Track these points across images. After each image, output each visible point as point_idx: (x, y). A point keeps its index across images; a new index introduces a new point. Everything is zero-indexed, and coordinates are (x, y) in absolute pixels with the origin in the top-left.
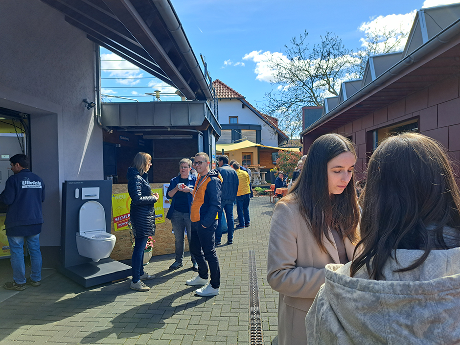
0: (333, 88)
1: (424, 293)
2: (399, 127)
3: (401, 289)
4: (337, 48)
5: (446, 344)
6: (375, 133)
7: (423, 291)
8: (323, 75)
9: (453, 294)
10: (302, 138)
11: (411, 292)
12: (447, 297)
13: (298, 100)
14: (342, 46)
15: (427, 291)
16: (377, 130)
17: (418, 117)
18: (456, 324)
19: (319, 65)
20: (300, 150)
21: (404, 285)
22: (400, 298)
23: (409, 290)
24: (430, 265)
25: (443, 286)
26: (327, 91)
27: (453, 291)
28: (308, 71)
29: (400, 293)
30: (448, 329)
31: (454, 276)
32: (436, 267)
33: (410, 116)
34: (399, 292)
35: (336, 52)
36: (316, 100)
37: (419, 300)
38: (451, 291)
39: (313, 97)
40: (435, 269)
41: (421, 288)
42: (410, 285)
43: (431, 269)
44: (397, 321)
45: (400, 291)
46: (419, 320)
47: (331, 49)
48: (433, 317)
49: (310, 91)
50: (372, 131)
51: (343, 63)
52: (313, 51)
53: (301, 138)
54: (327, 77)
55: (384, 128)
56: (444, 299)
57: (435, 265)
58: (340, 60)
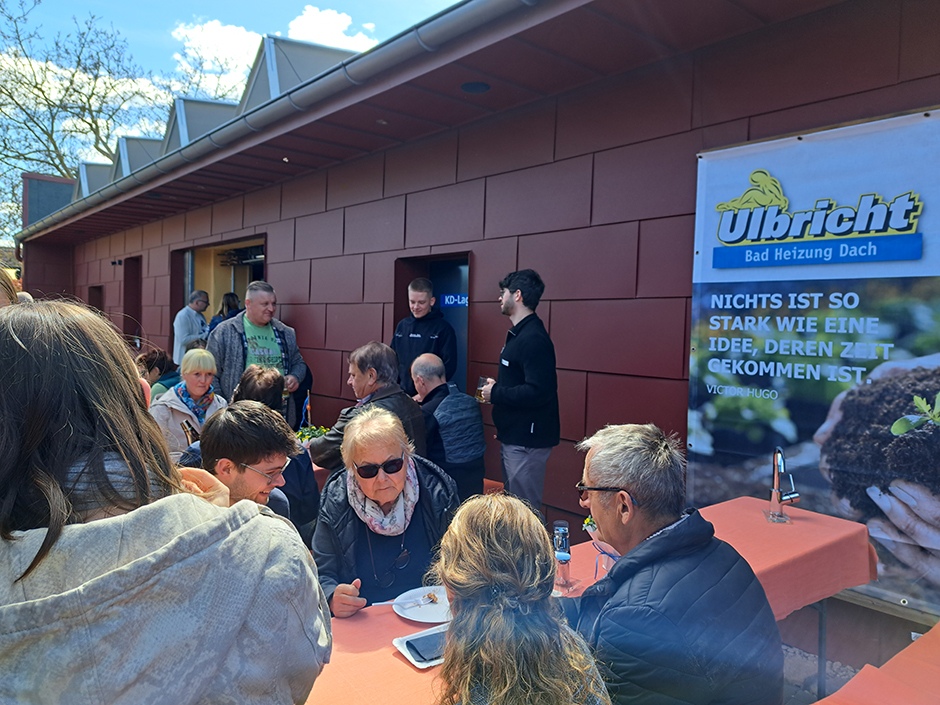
0: (105, 144)
1: (65, 615)
2: (235, 250)
3: (16, 620)
4: (116, 58)
5: (103, 703)
6: (188, 256)
7: (63, 612)
8: (83, 109)
9: (122, 601)
10: (21, 246)
11: (37, 622)
12: (110, 611)
13: (10, 154)
14: (127, 55)
15: (69, 612)
16: (193, 249)
17: (264, 235)
18: (125, 656)
19: (72, 82)
20: (18, 273)
21: (24, 609)
22: (13, 640)
23: (33, 618)
24: (88, 553)
25: (102, 593)
26: (92, 147)
27: (124, 596)
28: (40, 89)
29: (15, 629)
30: (108, 672)
31: (125, 568)
32: (100, 555)
33: (251, 232)
34: (12, 627)
35: (113, 65)
36: (62, 162)
37: (54, 633)
38: (119, 597)
39: (54, 155)
40: (97, 559)
41: (57, 609)
42: (35, 608)
43: (89, 561)
44: (7, 690)
45: (15, 624)
46: (52, 673)
47: (101, 55)
48: (79, 659)
49: (44, 137)
50: (184, 251)
51: (131, 94)
52: (54, 46)
53: (18, 247)
54: (92, 117)
55: (207, 249)
56: (105, 616)
57: (97, 552)
58: (125, 86)
